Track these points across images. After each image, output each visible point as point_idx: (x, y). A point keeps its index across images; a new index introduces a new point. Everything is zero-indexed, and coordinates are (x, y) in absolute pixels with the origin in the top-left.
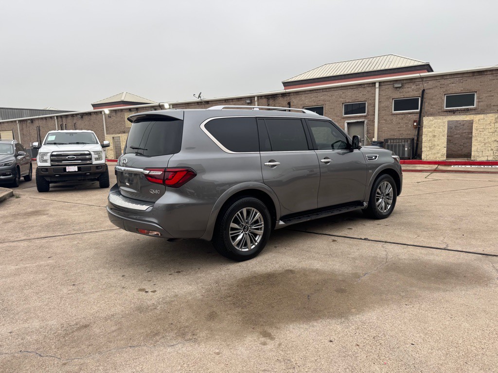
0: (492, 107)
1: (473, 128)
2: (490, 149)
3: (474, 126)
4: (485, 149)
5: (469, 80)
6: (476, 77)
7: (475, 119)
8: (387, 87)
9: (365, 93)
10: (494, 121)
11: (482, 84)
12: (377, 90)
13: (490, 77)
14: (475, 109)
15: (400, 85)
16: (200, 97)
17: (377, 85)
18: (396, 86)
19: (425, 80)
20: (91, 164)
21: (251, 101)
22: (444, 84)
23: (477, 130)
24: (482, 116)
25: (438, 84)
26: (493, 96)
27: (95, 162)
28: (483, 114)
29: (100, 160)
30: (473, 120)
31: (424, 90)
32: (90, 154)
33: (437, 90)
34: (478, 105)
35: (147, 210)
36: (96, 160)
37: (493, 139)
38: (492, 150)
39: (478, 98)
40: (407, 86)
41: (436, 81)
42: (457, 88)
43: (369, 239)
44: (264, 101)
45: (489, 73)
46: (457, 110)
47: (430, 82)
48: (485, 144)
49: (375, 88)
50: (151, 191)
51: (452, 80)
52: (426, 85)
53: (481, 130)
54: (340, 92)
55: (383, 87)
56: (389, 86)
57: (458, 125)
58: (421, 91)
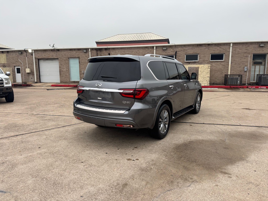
0: (205, 61)
1: (199, 71)
2: (206, 80)
3: (200, 70)
4: (204, 80)
5: (196, 48)
6: (199, 47)
7: (200, 67)
8: (159, 49)
9: (149, 52)
10: (207, 68)
11: (201, 50)
12: (155, 50)
13: (204, 47)
14: (198, 62)
15: (166, 49)
16: (54, 47)
17: (155, 48)
18: (164, 49)
19: (177, 47)
20: (3, 86)
21: (87, 51)
22: (185, 50)
23: (200, 71)
24: (202, 65)
25: (183, 49)
26: (205, 56)
27: (5, 85)
28: (202, 64)
29: (8, 84)
30: (199, 67)
31: (176, 52)
32: (2, 80)
33: (182, 52)
34: (199, 60)
35: (125, 113)
36: (6, 84)
37: (207, 76)
38: (207, 81)
39: (200, 57)
40: (168, 49)
41: (181, 48)
42: (191, 52)
43: (205, 123)
44: (95, 51)
45: (204, 46)
46: (191, 62)
47: (179, 48)
48: (204, 78)
49: (154, 49)
50: (124, 102)
51: (189, 48)
52: (177, 49)
53: (202, 72)
54: (137, 50)
55: (158, 49)
56: (160, 49)
57: (191, 69)
58: (175, 52)
